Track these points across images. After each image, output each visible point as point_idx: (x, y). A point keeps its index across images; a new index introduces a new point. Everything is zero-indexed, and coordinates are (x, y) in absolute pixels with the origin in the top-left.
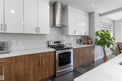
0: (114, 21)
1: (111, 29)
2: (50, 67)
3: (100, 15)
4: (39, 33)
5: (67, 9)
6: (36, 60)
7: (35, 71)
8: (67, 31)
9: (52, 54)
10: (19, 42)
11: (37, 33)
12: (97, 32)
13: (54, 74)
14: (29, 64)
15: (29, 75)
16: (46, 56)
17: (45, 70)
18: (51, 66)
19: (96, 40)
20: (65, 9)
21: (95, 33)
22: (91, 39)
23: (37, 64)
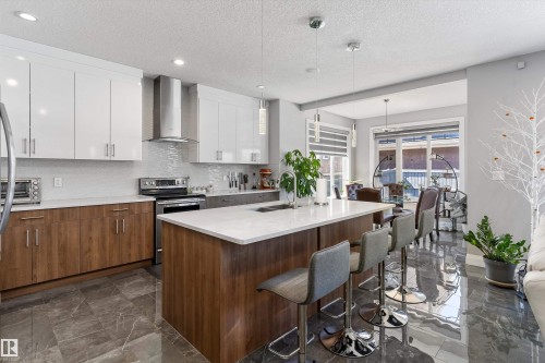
0: (355, 121)
1: (345, 145)
2: (140, 237)
3: (301, 107)
4: (113, 159)
5: (196, 92)
6: (107, 220)
7: (103, 243)
8: (195, 151)
9: (148, 210)
10: (59, 180)
11: (108, 158)
12: (288, 156)
13: (152, 256)
14: (90, 228)
15: (90, 250)
16: (132, 212)
17: (129, 245)
18: (144, 235)
19: (285, 175)
20: (192, 91)
21: (282, 156)
22: (270, 175)
23: (108, 227)
